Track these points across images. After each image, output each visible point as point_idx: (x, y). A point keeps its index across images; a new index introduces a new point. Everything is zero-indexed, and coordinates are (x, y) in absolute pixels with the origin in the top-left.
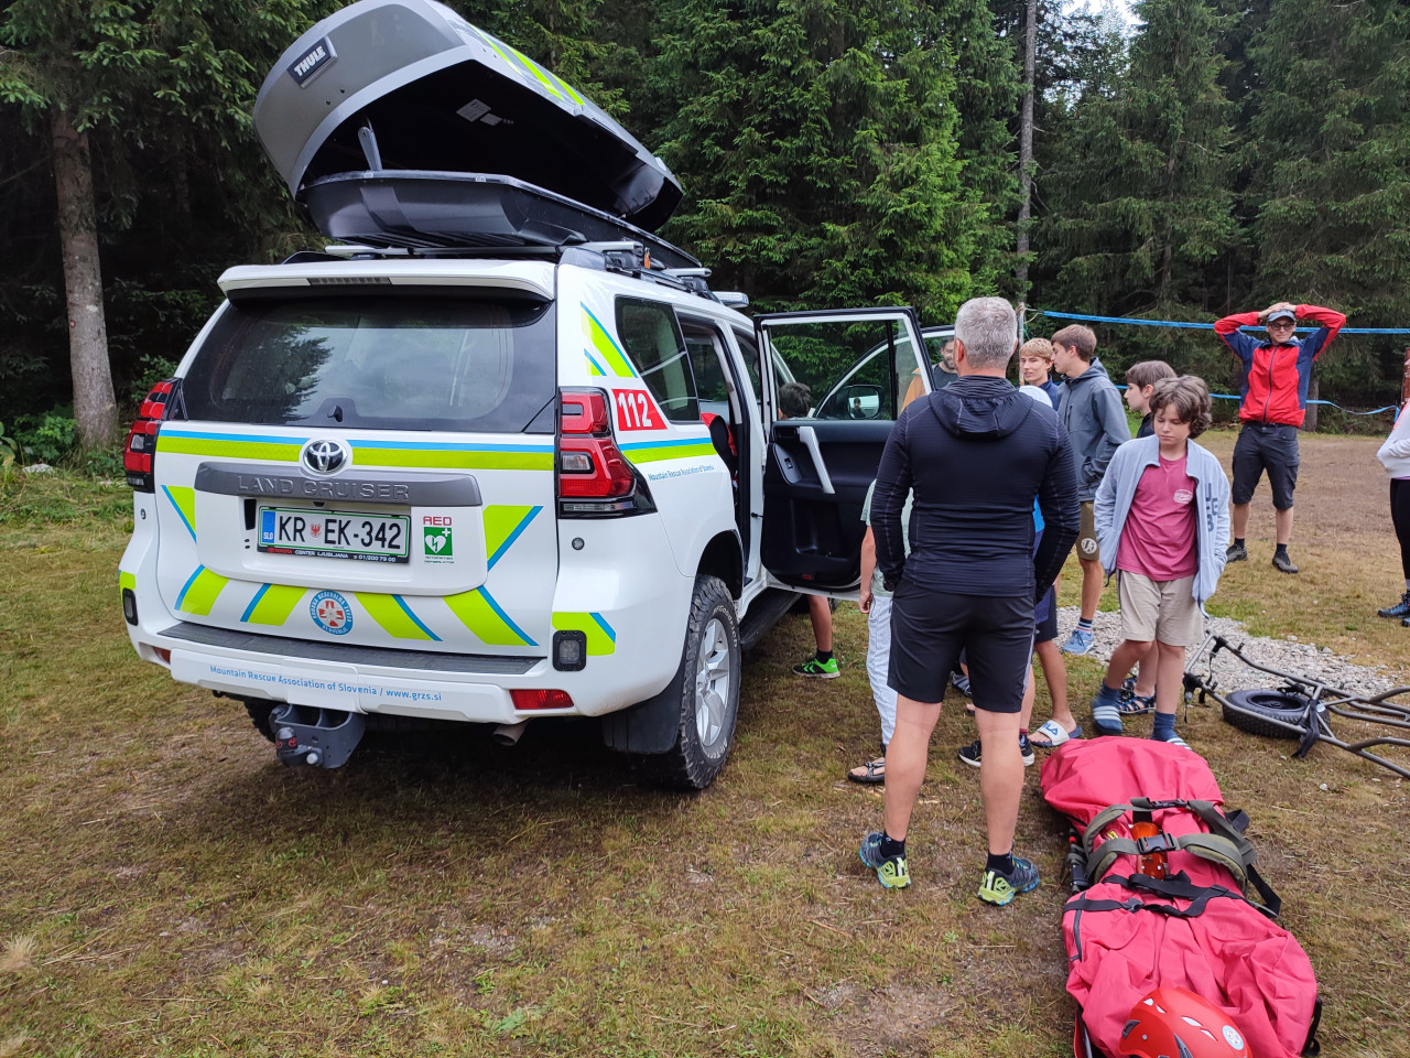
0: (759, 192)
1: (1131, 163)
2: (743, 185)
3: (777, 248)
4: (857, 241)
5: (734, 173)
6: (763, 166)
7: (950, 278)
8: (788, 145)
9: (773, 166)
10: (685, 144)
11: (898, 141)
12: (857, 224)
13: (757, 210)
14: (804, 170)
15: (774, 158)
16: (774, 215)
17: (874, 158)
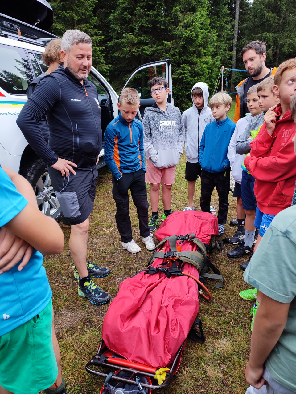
0: (143, 31)
1: (268, 21)
2: (137, 28)
3: (149, 50)
4: (174, 47)
5: (135, 24)
6: (144, 21)
7: (204, 59)
8: (151, 13)
9: (147, 21)
10: (119, 14)
11: (188, 12)
12: (174, 41)
13: (142, 37)
14: (157, 22)
15: (147, 18)
16: (147, 39)
17: (179, 17)
